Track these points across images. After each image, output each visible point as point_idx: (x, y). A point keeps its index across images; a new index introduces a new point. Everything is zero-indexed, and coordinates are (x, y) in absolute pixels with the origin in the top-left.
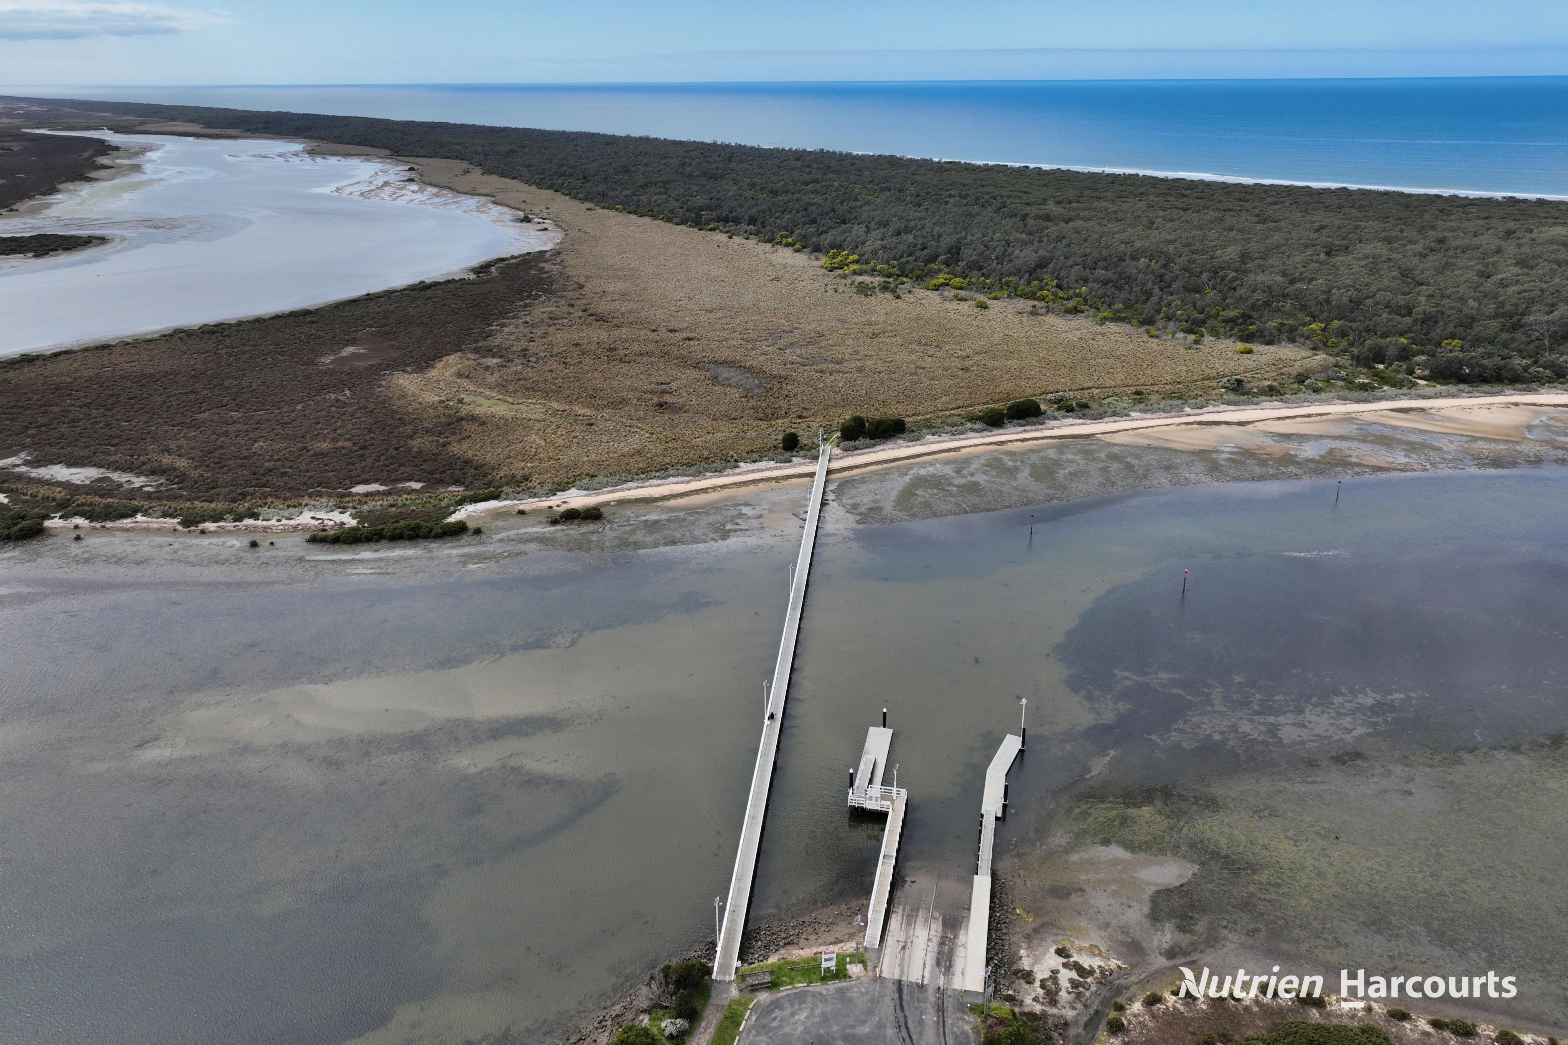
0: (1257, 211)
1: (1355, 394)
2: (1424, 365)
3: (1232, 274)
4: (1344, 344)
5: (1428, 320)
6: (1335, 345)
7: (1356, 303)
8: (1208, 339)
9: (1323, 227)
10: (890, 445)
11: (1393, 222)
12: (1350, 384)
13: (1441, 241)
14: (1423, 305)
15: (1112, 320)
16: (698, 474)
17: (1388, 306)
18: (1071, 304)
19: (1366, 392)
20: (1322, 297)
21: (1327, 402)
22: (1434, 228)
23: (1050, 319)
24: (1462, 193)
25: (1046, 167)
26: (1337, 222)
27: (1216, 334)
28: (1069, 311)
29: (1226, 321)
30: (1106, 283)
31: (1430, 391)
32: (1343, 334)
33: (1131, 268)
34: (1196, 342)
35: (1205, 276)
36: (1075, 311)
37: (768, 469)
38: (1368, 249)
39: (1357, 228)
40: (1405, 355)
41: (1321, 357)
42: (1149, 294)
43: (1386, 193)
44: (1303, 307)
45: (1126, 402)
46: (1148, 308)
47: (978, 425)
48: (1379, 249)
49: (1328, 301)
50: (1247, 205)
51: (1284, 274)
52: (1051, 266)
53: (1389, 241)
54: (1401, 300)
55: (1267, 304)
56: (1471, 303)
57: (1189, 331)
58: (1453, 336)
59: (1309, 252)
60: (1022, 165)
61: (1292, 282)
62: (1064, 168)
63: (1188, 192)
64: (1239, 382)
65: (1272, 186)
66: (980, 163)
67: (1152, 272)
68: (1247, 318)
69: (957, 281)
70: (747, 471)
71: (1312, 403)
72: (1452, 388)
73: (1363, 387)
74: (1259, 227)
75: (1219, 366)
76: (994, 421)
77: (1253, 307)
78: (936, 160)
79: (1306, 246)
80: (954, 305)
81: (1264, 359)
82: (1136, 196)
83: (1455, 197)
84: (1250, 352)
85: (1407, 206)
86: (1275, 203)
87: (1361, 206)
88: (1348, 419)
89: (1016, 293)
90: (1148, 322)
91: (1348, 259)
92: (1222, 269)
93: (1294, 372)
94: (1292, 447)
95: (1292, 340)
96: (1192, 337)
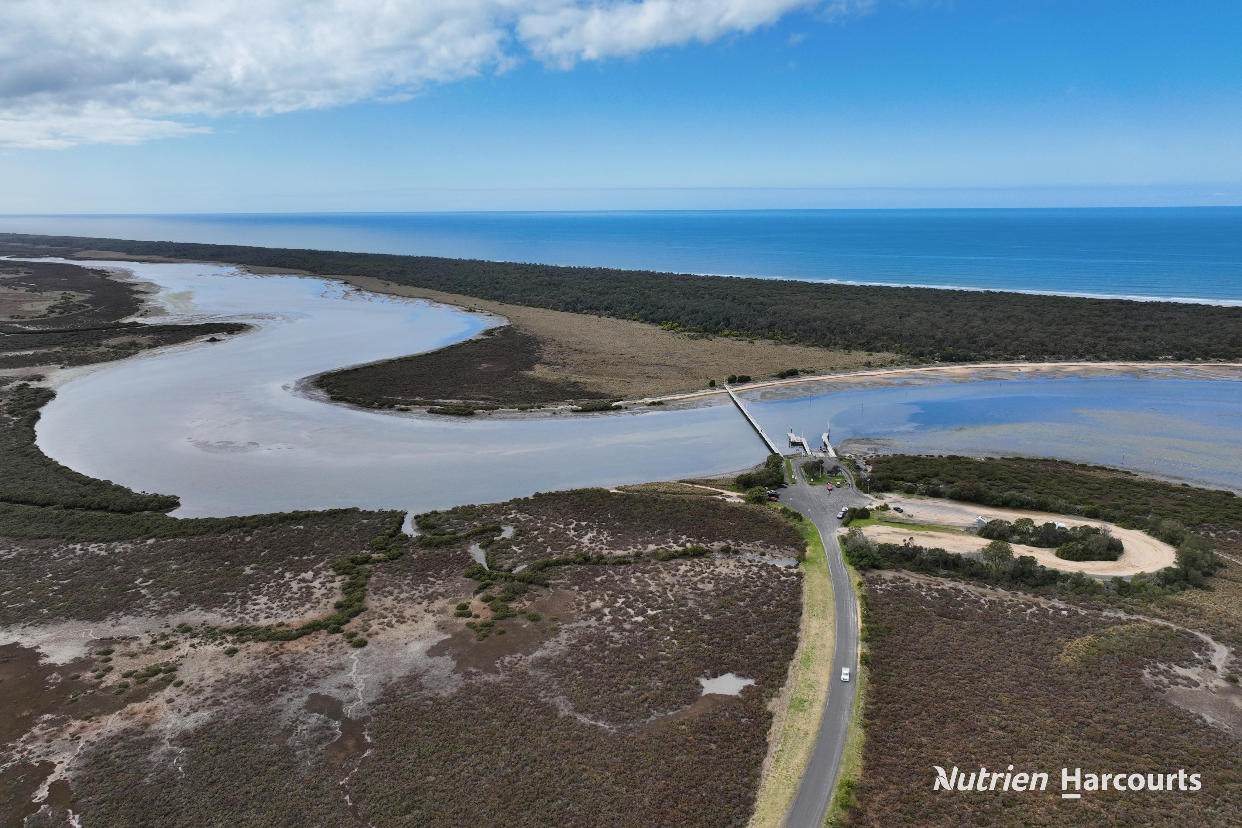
0: (865, 299)
1: (912, 366)
2: (938, 357)
3: (859, 326)
4: (908, 351)
5: (941, 341)
6: (905, 352)
7: (912, 336)
8: (853, 352)
9: (897, 306)
10: (747, 384)
11: (930, 303)
12: (910, 363)
13: (951, 311)
14: (939, 335)
15: (811, 346)
16: (685, 393)
17: (925, 336)
18: (792, 340)
19: (916, 365)
20: (898, 333)
21: (903, 369)
22: (948, 306)
23: (784, 346)
24: (965, 289)
25: (743, 277)
26: (904, 304)
27: (857, 350)
28: (791, 343)
29: (860, 344)
30: (805, 331)
31: (941, 364)
32: (907, 347)
33: (814, 325)
34: (849, 352)
35: (847, 327)
36: (794, 343)
37: (708, 392)
38: (918, 315)
39: (913, 306)
40: (931, 353)
41: (899, 356)
42: (825, 335)
43: (929, 289)
44: (891, 338)
45: (829, 371)
46: (826, 341)
47: (776, 378)
48: (924, 315)
49: (901, 335)
50: (859, 296)
51: (881, 325)
52: (777, 325)
53: (928, 311)
54: (930, 333)
55: (876, 338)
56: (957, 334)
57: (845, 349)
58: (950, 346)
59: (892, 317)
60: (729, 276)
61: (886, 328)
62: (754, 277)
63: (827, 290)
64: (869, 363)
65: (870, 286)
66: (703, 275)
67: (824, 326)
68: (868, 342)
69: (735, 333)
70: (701, 393)
71: (896, 369)
72: (948, 363)
73: (916, 364)
74: (868, 306)
75: (860, 360)
76: (782, 376)
77: (870, 339)
78: (676, 273)
79: (891, 315)
80: (738, 342)
81: (877, 357)
82: (800, 293)
83: (962, 291)
84: (871, 355)
85: (938, 296)
86: (873, 295)
87: (916, 296)
88: (911, 373)
89: (764, 337)
90: (827, 346)
91: (909, 319)
92: (854, 324)
93: (889, 360)
94: (891, 381)
95: (888, 351)
96: (847, 351)
